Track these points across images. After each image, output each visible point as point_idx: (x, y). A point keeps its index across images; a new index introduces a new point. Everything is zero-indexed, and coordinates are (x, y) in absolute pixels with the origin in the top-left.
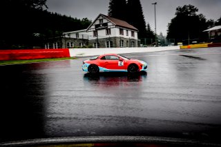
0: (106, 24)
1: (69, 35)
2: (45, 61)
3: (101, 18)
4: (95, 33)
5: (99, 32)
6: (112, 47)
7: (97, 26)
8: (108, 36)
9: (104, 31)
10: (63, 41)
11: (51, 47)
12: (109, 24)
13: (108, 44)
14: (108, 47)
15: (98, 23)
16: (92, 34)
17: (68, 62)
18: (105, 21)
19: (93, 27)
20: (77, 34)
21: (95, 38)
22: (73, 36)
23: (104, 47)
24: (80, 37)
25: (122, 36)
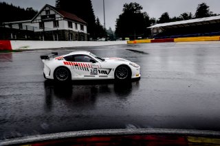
0: (53, 16)
3: (47, 9)
4: (42, 25)
5: (45, 23)
6: (60, 40)
7: (43, 17)
8: (55, 29)
9: (52, 23)
12: (57, 16)
13: (56, 37)
14: (56, 40)
15: (44, 13)
16: (37, 25)
18: (52, 12)
19: (39, 18)
20: (20, 25)
21: (41, 30)
22: (16, 27)
23: (53, 40)
24: (24, 28)
25: (71, 29)
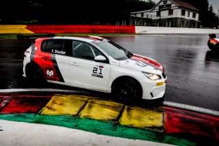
0: (169, 6)
1: (136, 14)
2: (117, 35)
4: (158, 14)
5: (161, 12)
6: (172, 26)
7: (161, 7)
8: (170, 17)
9: (167, 12)
10: (131, 20)
11: (121, 24)
12: (173, 5)
13: (169, 24)
14: (168, 26)
15: (162, 4)
16: (155, 14)
17: (133, 37)
18: (169, 2)
19: (157, 8)
20: (142, 14)
21: (158, 18)
22: (139, 16)
23: (165, 26)
24: (145, 17)
25: (183, 17)
